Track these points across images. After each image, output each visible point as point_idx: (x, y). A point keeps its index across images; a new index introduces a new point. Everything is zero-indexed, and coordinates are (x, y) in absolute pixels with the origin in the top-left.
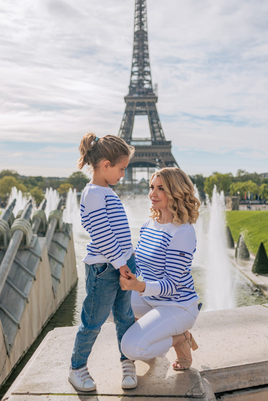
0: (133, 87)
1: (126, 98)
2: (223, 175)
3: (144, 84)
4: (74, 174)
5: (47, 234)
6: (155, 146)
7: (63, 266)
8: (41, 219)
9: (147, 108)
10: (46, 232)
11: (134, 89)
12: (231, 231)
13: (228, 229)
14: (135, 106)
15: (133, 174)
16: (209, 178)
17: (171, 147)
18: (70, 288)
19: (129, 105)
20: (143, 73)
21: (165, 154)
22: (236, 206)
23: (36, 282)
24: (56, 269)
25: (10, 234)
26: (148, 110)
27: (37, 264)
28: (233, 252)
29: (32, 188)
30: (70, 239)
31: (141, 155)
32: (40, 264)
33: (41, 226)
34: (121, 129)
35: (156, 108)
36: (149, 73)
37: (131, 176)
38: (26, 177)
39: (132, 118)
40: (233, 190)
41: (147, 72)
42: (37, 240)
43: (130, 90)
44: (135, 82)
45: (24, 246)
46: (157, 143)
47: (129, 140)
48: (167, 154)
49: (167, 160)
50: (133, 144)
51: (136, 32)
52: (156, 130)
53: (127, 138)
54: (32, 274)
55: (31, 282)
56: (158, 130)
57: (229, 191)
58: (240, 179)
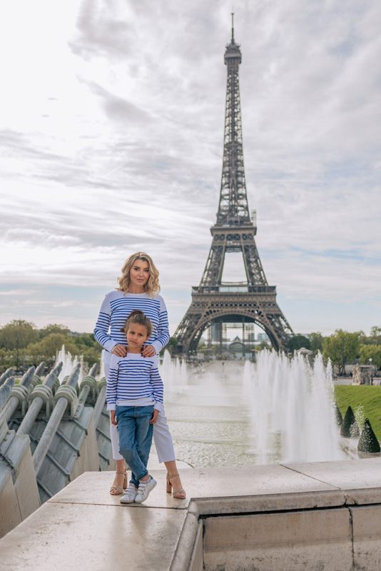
0: (222, 215)
1: (212, 230)
3: (237, 211)
5: (97, 404)
6: (253, 293)
8: (91, 387)
9: (242, 242)
10: (95, 402)
11: (225, 217)
14: (225, 240)
15: (223, 331)
16: (329, 339)
17: (275, 295)
19: (217, 238)
20: (235, 197)
21: (267, 305)
22: (366, 379)
23: (79, 458)
24: (105, 447)
25: (54, 402)
26: (243, 245)
27: (82, 437)
29: (86, 350)
31: (234, 305)
32: (85, 438)
33: (90, 395)
34: (205, 270)
35: (254, 242)
36: (245, 196)
37: (221, 333)
38: (79, 334)
39: (222, 256)
40: (364, 356)
41: (241, 195)
42: (83, 410)
43: (218, 219)
44: (225, 208)
45: (68, 417)
46: (257, 289)
47: (217, 285)
48: (269, 305)
49: (269, 313)
50: (222, 290)
51: (227, 144)
52: (253, 271)
53: (215, 283)
54: (76, 448)
55: (74, 458)
56: (257, 271)
57: (358, 357)
58: (376, 341)
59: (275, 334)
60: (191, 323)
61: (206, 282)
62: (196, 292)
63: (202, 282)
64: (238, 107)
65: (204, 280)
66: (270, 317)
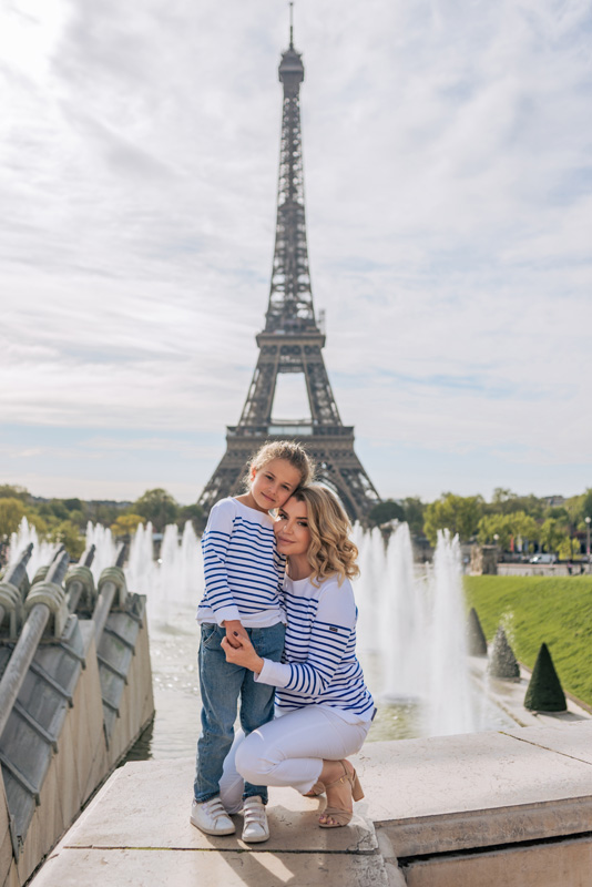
0: (273, 316)
1: (259, 338)
2: (462, 499)
3: (296, 310)
4: (148, 494)
5: (95, 615)
6: (319, 437)
7: (126, 683)
8: (84, 585)
9: (304, 359)
10: (93, 611)
11: (277, 319)
12: (481, 619)
13: (474, 614)
14: (278, 355)
16: (433, 506)
17: (353, 439)
18: (138, 730)
19: (265, 351)
20: (294, 288)
21: (341, 455)
22: (491, 566)
23: (72, 710)
24: (111, 687)
25: (23, 613)
26: (305, 362)
27: (77, 673)
28: (484, 664)
29: (57, 524)
30: (141, 626)
32: (81, 674)
33: (83, 598)
34: (248, 400)
35: (321, 359)
36: (308, 287)
38: (45, 500)
39: (273, 379)
40: (485, 531)
41: (304, 285)
42: (77, 625)
43: (268, 321)
44: (278, 306)
45: (50, 637)
46: (325, 430)
47: (265, 424)
48: (344, 455)
49: (345, 467)
50: (273, 431)
51: (283, 206)
52: (321, 403)
53: (262, 421)
54: (66, 693)
55: (64, 710)
56: (326, 403)
57: (476, 533)
58: (499, 508)
59: (353, 500)
60: (223, 482)
61: (248, 419)
62: (232, 434)
63: (242, 419)
64: (299, 149)
65: (246, 415)
66: (345, 473)
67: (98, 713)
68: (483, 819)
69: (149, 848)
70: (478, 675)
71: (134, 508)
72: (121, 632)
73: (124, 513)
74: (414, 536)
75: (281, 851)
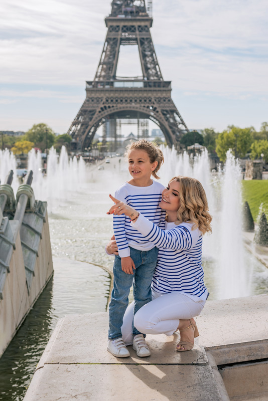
0: (116, 5)
1: (107, 20)
2: (241, 130)
4: (35, 127)
5: (16, 215)
6: (148, 88)
7: (37, 256)
8: (8, 196)
9: (137, 35)
10: (14, 212)
11: (120, 6)
12: (251, 208)
13: (247, 204)
14: (120, 32)
15: (118, 128)
16: (222, 134)
17: (170, 90)
18: (45, 282)
19: (112, 29)
21: (162, 101)
22: (258, 174)
23: (9, 274)
24: (28, 258)
26: (138, 37)
27: (10, 252)
30: (44, 221)
31: (129, 101)
32: (13, 253)
33: (8, 204)
34: (100, 64)
35: (150, 35)
37: (115, 130)
39: (117, 49)
40: (255, 151)
42: (8, 223)
43: (113, 8)
46: (152, 84)
47: (112, 80)
48: (165, 101)
49: (165, 109)
50: (117, 85)
52: (149, 66)
53: (109, 78)
54: (5, 265)
55: (5, 274)
56: (152, 65)
57: (249, 152)
58: (265, 136)
59: (170, 130)
60: (85, 119)
61: (100, 76)
62: (90, 87)
63: (96, 76)
65: (99, 74)
66: (165, 112)
67: (23, 274)
68: (262, 345)
69: (89, 363)
70: (248, 243)
71: (26, 136)
72: (32, 225)
73: (19, 140)
74: (210, 154)
75: (158, 364)
